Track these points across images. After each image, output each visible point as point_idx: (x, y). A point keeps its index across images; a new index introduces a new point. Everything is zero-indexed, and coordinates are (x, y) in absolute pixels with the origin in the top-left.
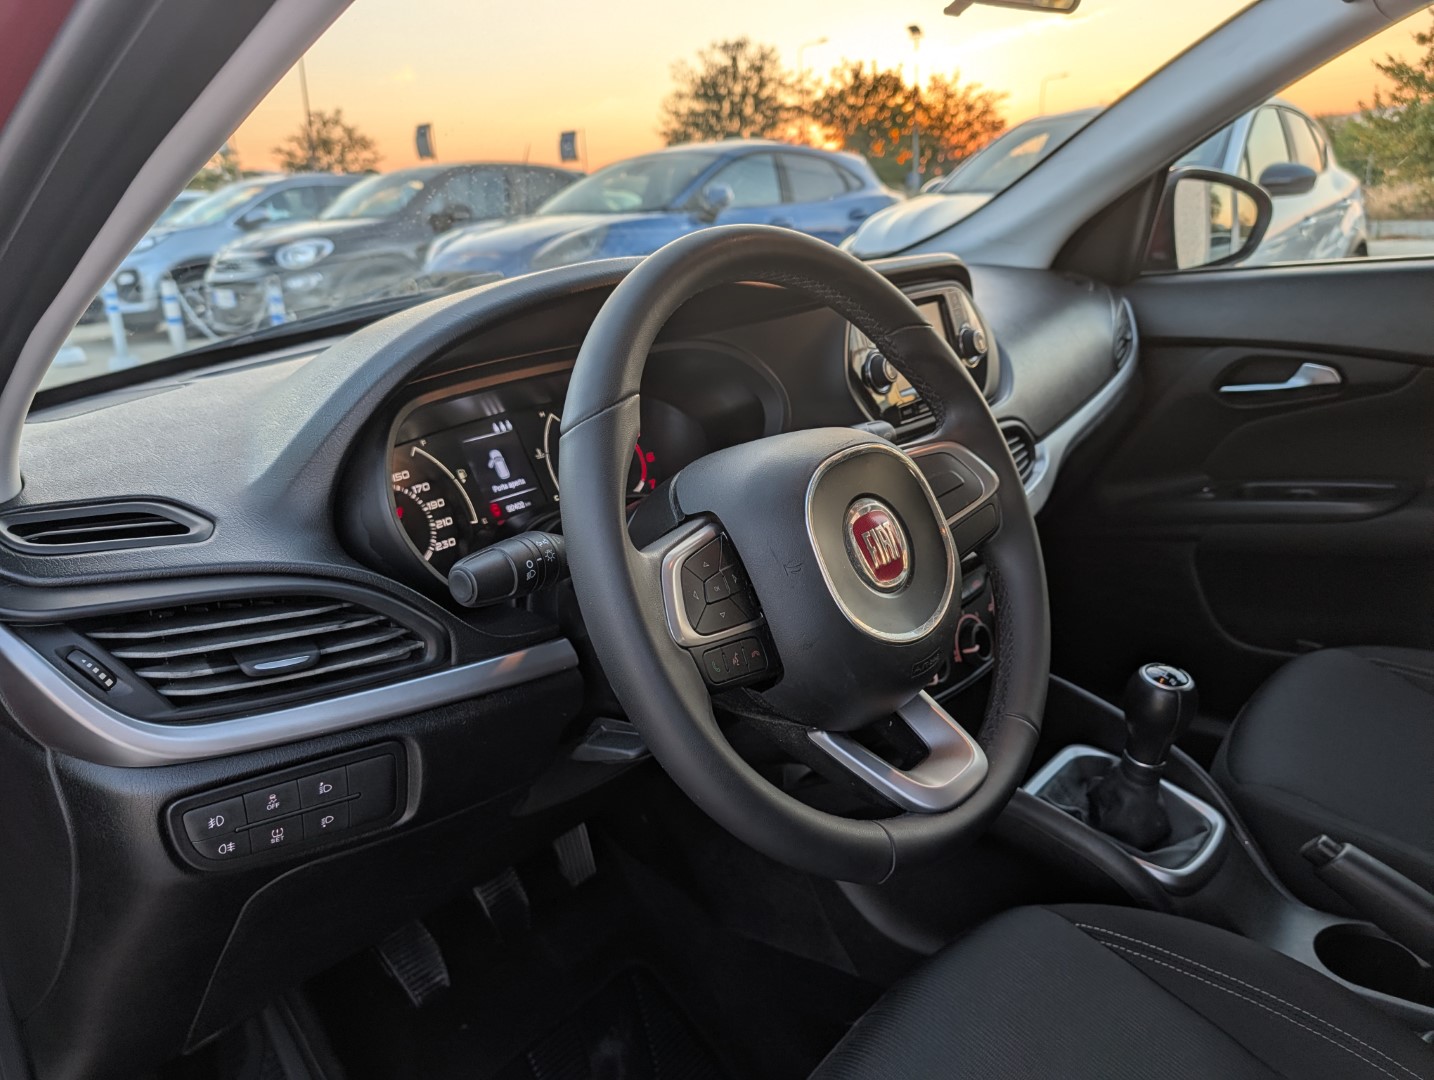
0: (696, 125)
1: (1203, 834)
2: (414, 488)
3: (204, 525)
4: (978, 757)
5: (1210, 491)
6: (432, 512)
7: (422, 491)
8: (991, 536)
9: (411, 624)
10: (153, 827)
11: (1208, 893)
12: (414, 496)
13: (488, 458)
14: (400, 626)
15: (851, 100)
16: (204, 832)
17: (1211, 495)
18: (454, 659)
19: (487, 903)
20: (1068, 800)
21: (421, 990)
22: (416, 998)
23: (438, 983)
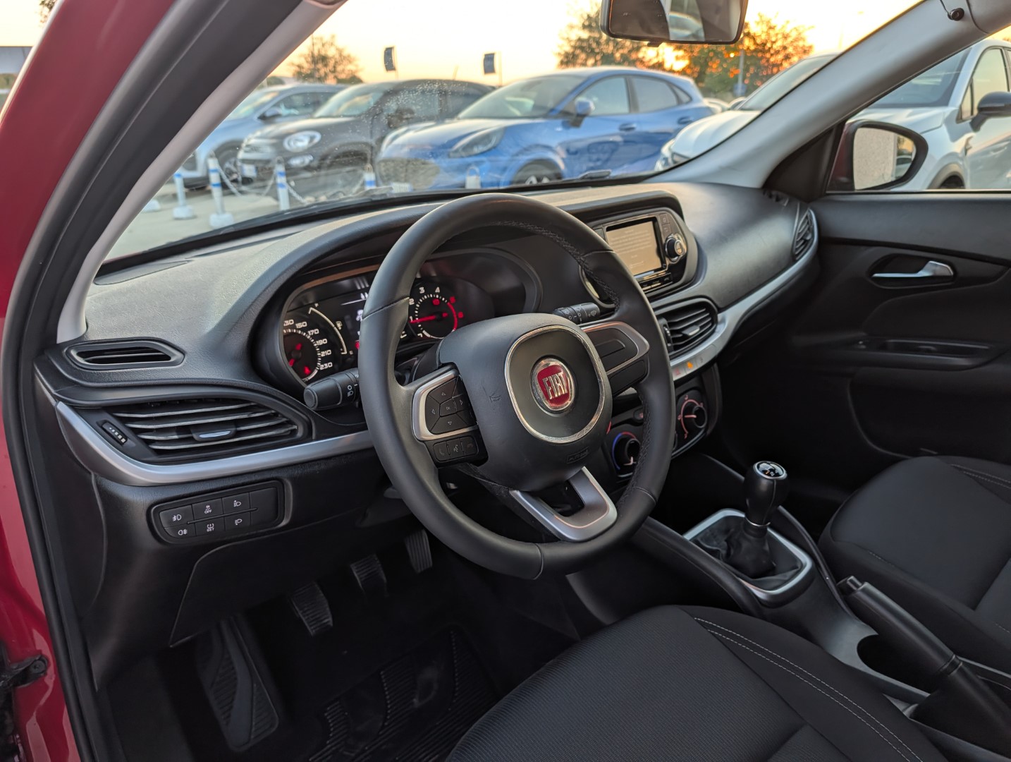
1: (795, 571)
2: (309, 332)
3: (179, 355)
4: (612, 511)
5: (863, 344)
6: (319, 347)
7: (314, 334)
8: (643, 379)
9: (290, 417)
10: (144, 518)
11: (792, 606)
12: (309, 337)
13: (356, 315)
14: (284, 417)
16: (170, 522)
17: (863, 347)
18: (314, 436)
19: (361, 579)
20: (715, 543)
21: (314, 626)
22: (312, 631)
23: (327, 623)
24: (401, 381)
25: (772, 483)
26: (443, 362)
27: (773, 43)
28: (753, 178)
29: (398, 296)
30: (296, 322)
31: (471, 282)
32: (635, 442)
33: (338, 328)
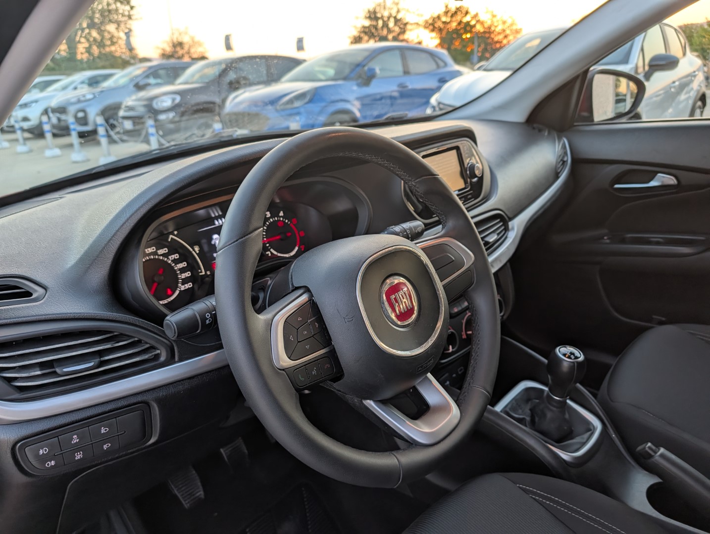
0: (365, 33)
1: (589, 433)
2: (170, 257)
3: (40, 291)
4: (455, 410)
5: (608, 239)
6: (180, 269)
7: (174, 259)
8: (469, 288)
9: (153, 342)
10: (9, 455)
11: (591, 465)
12: (170, 262)
13: (212, 239)
14: (147, 343)
15: (444, 19)
16: (37, 456)
17: (608, 241)
18: (177, 359)
19: (226, 454)
20: (520, 411)
21: (189, 500)
22: (186, 504)
23: (198, 496)
24: (259, 311)
25: (572, 364)
26: (296, 285)
27: (496, 27)
28: (519, 115)
29: (251, 228)
30: (157, 249)
31: (312, 207)
32: (452, 333)
33: (195, 252)
